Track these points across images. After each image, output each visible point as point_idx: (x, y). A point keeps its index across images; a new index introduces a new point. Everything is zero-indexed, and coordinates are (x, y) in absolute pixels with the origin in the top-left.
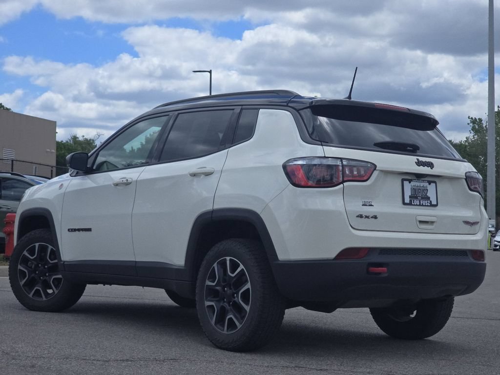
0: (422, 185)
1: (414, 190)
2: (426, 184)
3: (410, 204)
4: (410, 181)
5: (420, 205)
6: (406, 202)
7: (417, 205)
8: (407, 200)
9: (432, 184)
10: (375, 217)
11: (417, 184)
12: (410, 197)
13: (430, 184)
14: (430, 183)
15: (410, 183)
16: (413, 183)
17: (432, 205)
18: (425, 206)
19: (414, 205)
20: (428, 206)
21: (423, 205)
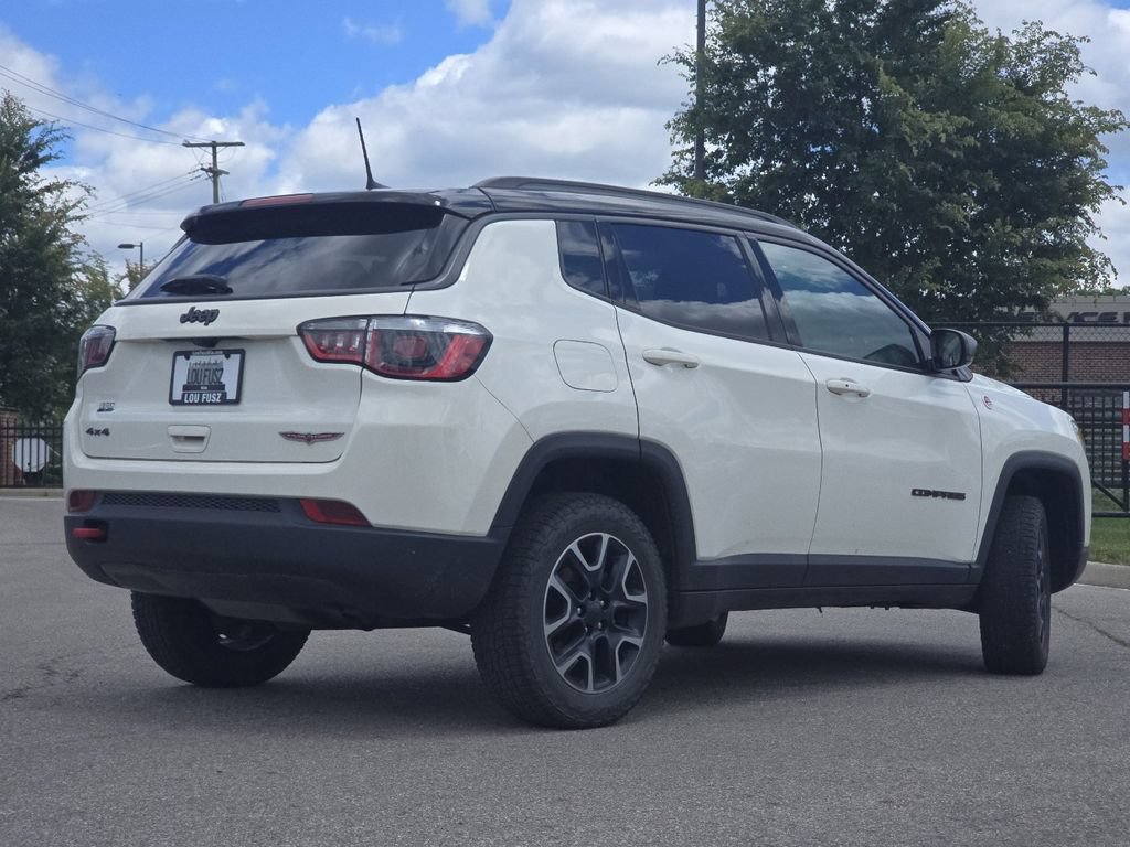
0: (213, 362)
1: (193, 373)
2: (221, 358)
3: (181, 403)
4: (187, 355)
5: (200, 403)
6: (174, 399)
7: (193, 404)
8: (177, 396)
9: (232, 356)
10: (106, 432)
11: (205, 359)
12: (186, 388)
13: (228, 357)
14: (227, 354)
15: (188, 358)
16: (194, 359)
17: (224, 401)
18: (211, 403)
19: (189, 404)
20: (215, 404)
21: (206, 403)
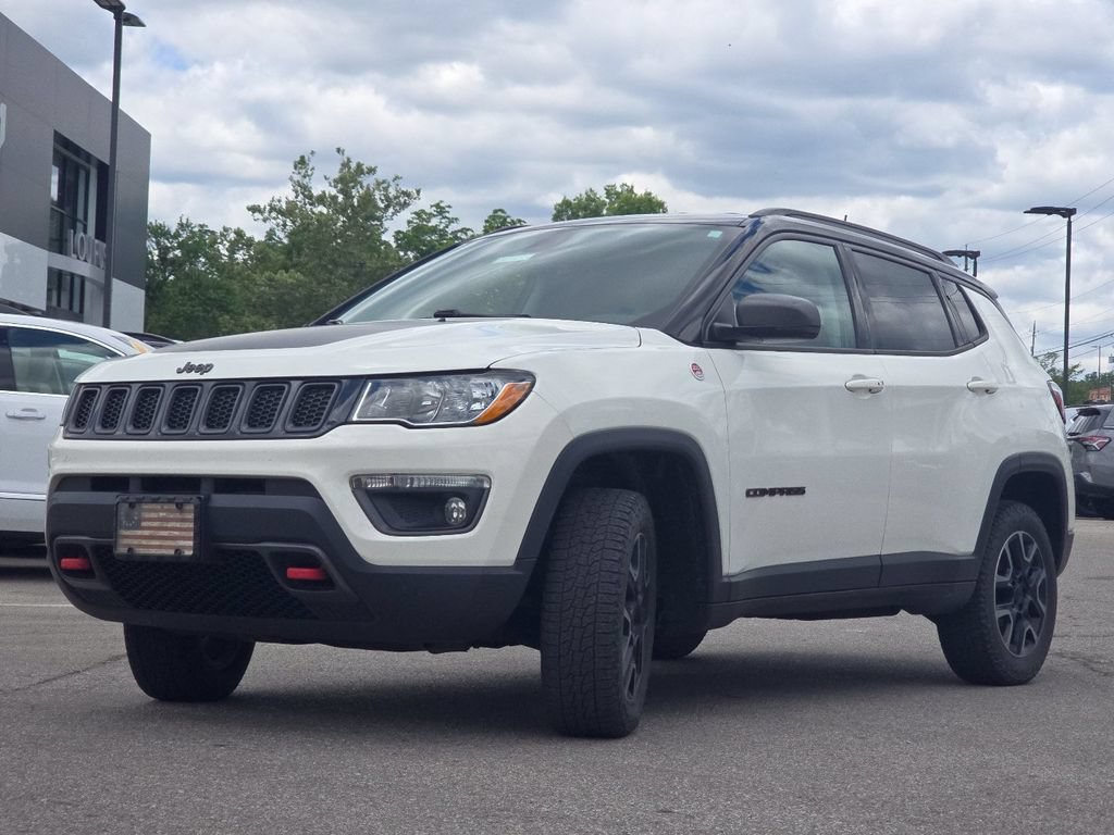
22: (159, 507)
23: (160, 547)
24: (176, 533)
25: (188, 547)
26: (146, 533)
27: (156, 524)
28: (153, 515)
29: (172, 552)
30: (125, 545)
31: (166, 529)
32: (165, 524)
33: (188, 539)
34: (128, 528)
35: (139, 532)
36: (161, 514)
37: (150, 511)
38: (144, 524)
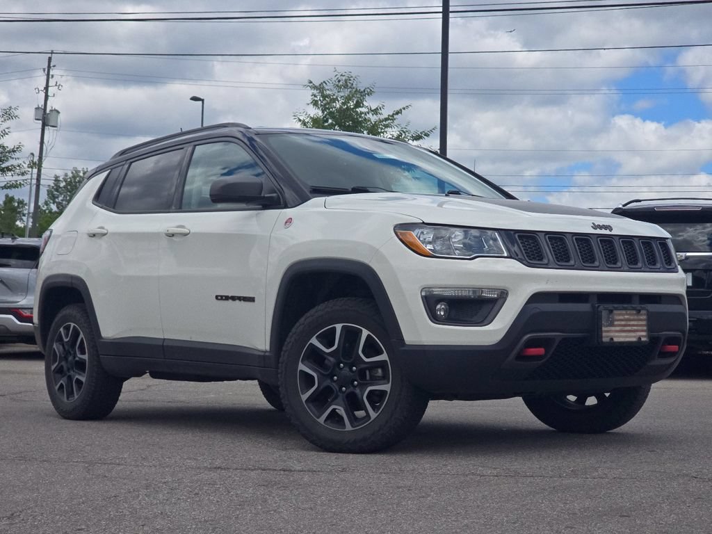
22: (624, 312)
23: (626, 337)
24: (635, 328)
25: (643, 335)
26: (618, 328)
27: (623, 323)
28: (621, 317)
29: (634, 340)
30: (607, 337)
31: (629, 325)
32: (629, 323)
33: (642, 331)
34: (607, 326)
35: (613, 328)
36: (626, 317)
37: (620, 315)
38: (616, 323)
